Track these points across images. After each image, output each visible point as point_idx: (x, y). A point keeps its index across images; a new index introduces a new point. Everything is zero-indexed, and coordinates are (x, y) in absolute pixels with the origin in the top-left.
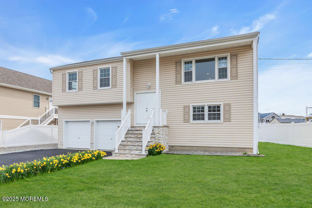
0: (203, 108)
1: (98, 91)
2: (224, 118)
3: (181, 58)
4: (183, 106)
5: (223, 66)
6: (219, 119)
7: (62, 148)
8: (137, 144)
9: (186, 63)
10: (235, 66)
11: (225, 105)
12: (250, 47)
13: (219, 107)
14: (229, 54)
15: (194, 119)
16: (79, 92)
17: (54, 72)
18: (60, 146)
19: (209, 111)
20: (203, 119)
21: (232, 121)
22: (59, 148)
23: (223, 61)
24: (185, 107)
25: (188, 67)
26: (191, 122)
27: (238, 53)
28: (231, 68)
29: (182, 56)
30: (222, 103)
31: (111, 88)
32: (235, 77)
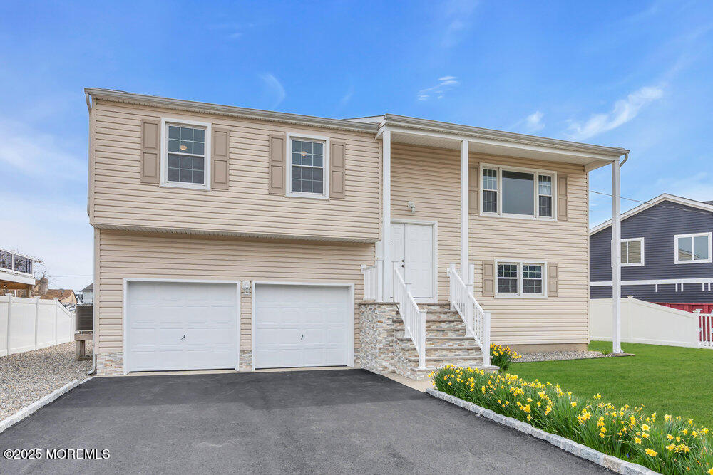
0: (514, 267)
1: (287, 200)
2: (549, 291)
3: (478, 160)
4: (481, 262)
5: (545, 193)
6: (539, 291)
7: (115, 375)
8: (447, 346)
9: (485, 172)
10: (564, 198)
11: (550, 265)
12: (582, 168)
13: (539, 268)
14: (556, 173)
15: (500, 290)
16: (214, 193)
17: (99, 107)
18: (109, 369)
19: (525, 275)
20: (515, 290)
21: (559, 295)
22: (100, 374)
23: (546, 183)
24: (484, 264)
25: (490, 182)
26: (496, 297)
27: (569, 175)
28: (559, 200)
29: (481, 157)
30: (546, 262)
31: (328, 198)
32: (564, 217)
